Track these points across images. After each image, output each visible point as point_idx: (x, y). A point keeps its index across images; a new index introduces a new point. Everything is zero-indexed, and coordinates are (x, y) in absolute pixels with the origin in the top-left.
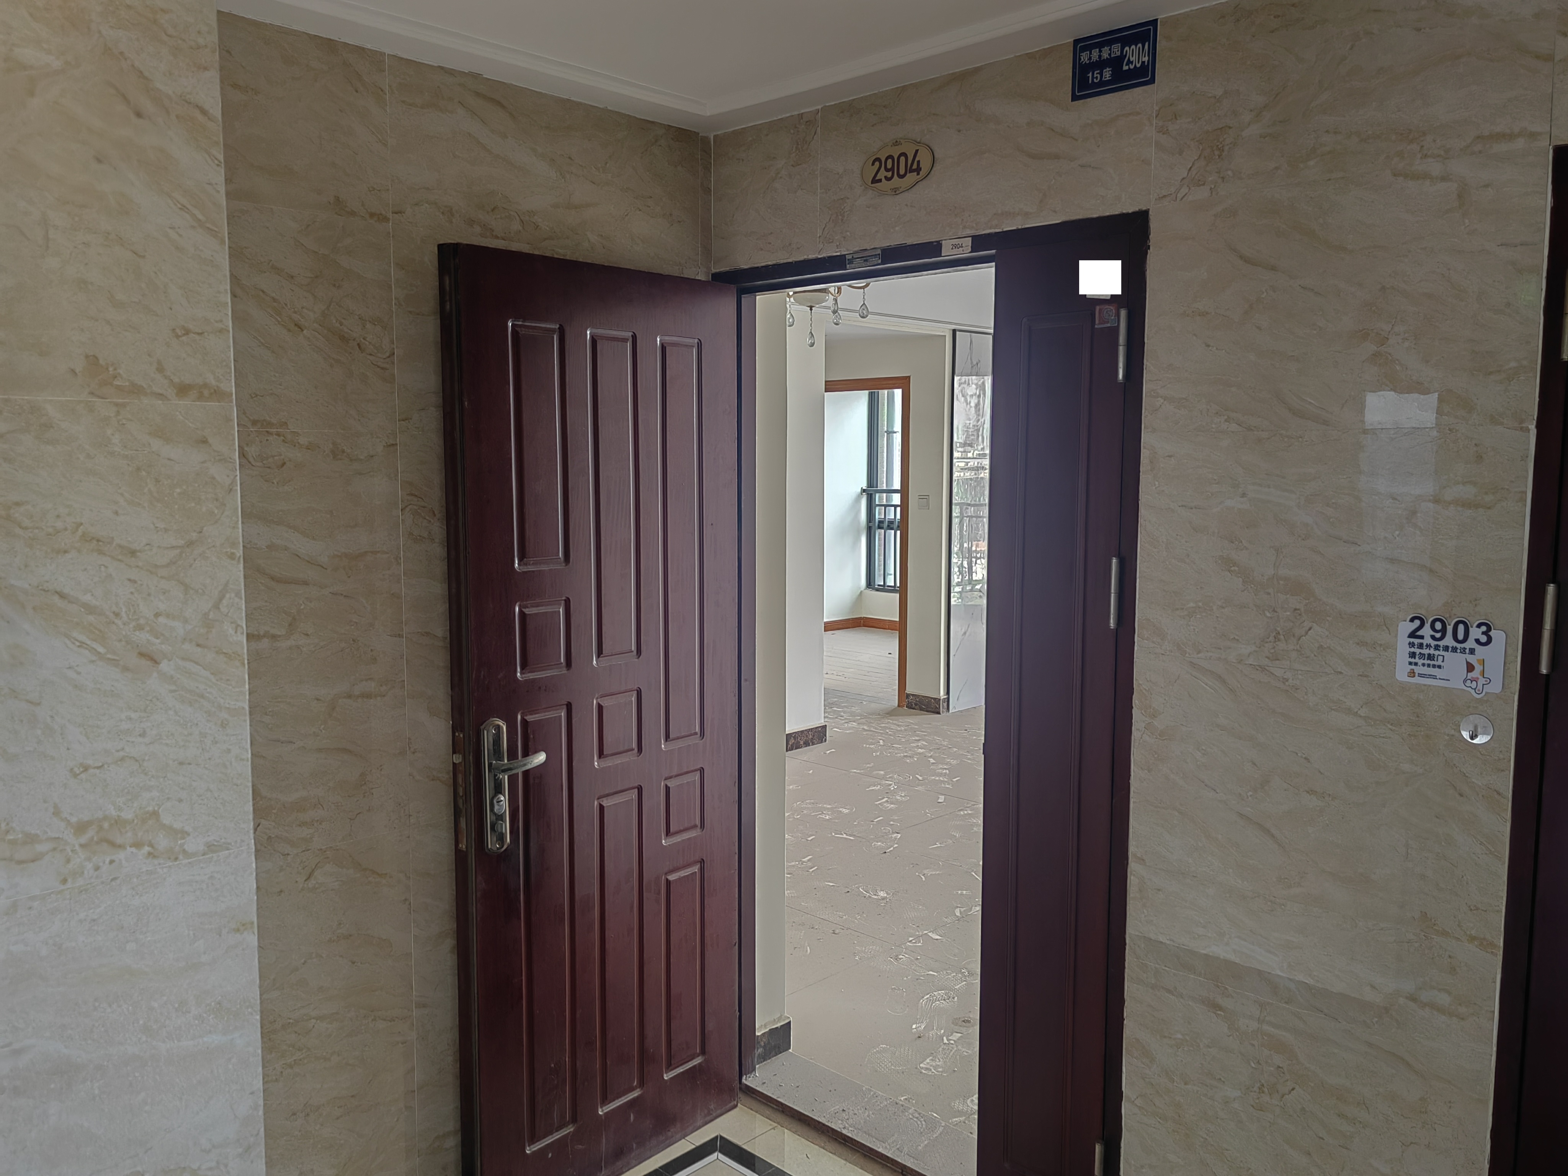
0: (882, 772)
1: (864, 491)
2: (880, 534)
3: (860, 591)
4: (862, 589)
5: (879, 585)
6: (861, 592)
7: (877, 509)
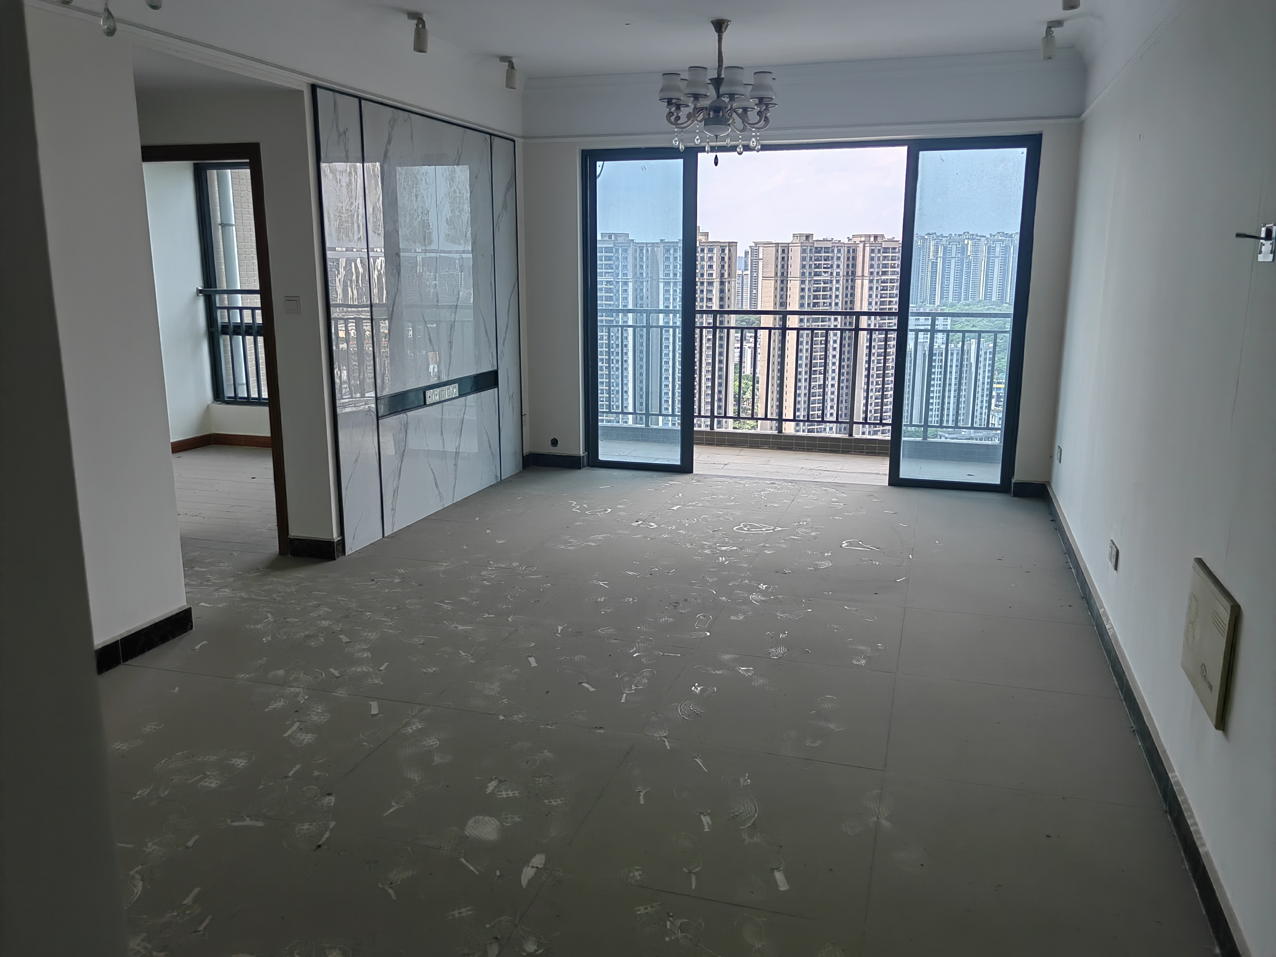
0: (281, 672)
1: (200, 291)
2: (224, 341)
3: (206, 405)
4: (209, 403)
5: (229, 398)
6: (208, 406)
7: (219, 312)
